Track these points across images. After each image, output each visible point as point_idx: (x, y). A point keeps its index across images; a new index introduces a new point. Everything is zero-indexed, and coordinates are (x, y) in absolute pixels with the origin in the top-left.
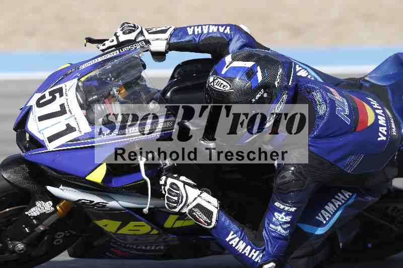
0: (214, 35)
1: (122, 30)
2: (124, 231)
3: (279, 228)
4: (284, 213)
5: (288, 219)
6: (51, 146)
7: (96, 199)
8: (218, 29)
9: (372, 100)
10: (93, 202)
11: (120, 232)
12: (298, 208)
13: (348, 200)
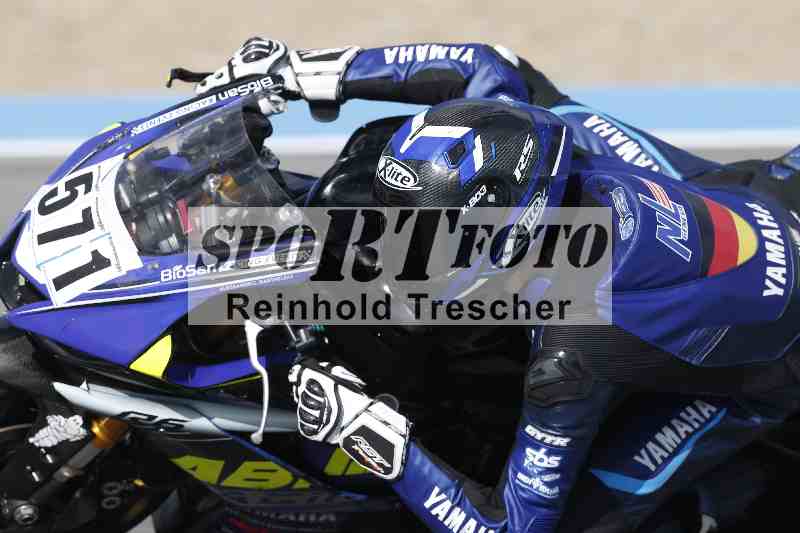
0: (438, 65)
1: (243, 53)
2: (235, 480)
3: (537, 483)
4: (543, 450)
5: (554, 461)
6: (61, 298)
7: (162, 412)
8: (448, 54)
9: (759, 208)
10: (156, 417)
11: (225, 483)
12: (573, 438)
13: (708, 421)
